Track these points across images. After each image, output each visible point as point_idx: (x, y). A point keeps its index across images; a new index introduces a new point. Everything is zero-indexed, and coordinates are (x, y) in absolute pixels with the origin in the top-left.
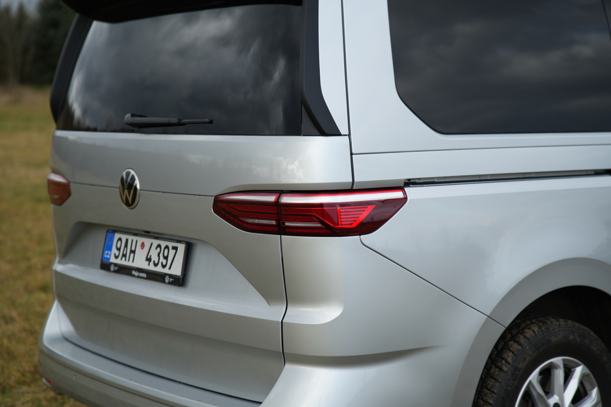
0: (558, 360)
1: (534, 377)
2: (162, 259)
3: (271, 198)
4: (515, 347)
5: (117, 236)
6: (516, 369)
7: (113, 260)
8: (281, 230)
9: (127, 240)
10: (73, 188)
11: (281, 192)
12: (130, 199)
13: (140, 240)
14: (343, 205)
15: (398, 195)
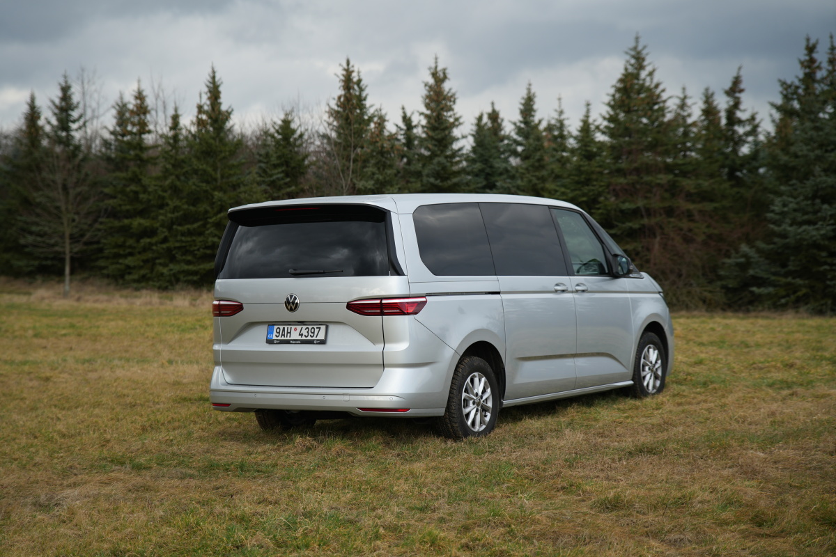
0: (476, 374)
1: (469, 380)
2: (310, 333)
3: (378, 301)
4: (462, 366)
5: (276, 327)
6: (463, 375)
7: (274, 338)
8: (382, 314)
9: (284, 328)
10: (244, 305)
11: (381, 299)
12: (293, 308)
13: (293, 327)
14: (407, 303)
15: (423, 299)
